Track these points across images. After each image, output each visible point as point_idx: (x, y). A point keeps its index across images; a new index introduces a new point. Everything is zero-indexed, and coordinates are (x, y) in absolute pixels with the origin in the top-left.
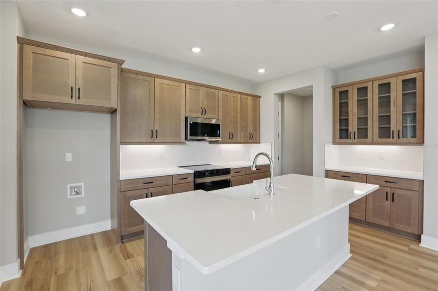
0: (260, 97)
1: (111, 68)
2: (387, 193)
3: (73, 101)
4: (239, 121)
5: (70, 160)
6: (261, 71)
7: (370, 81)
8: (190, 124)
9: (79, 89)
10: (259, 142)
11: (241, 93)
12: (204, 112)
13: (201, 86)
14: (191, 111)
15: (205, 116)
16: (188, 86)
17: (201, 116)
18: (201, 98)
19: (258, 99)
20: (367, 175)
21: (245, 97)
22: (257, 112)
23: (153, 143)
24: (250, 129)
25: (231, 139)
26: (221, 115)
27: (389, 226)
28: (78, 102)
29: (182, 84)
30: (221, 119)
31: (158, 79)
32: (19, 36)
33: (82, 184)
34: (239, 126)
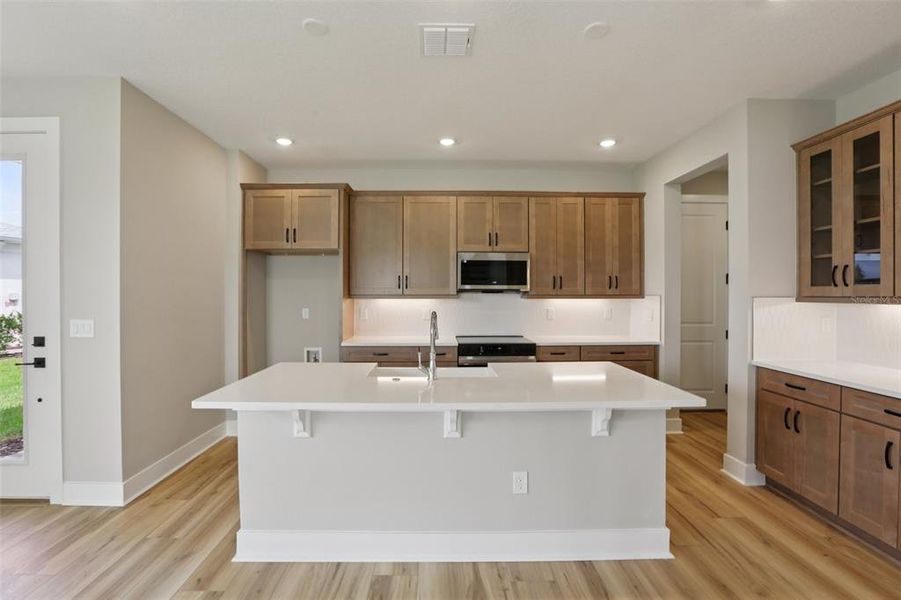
0: (643, 195)
1: (330, 197)
2: (890, 444)
3: (288, 246)
4: (580, 251)
5: (307, 317)
6: (608, 144)
7: (887, 114)
8: (463, 263)
9: (295, 230)
10: (640, 294)
11: (585, 195)
12: (493, 240)
13: (488, 195)
14: (467, 241)
15: (497, 248)
16: (463, 200)
17: (489, 249)
18: (489, 215)
19: (635, 201)
20: (841, 386)
21: (594, 200)
22: (635, 230)
23: (403, 296)
24: (612, 266)
25: (559, 288)
26: (533, 243)
27: (895, 546)
28: (296, 246)
29: (452, 198)
30: (533, 250)
31: (409, 198)
32: (242, 182)
33: (320, 349)
34: (580, 263)
